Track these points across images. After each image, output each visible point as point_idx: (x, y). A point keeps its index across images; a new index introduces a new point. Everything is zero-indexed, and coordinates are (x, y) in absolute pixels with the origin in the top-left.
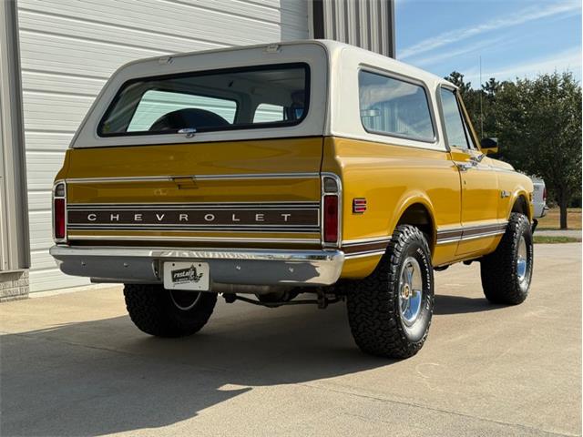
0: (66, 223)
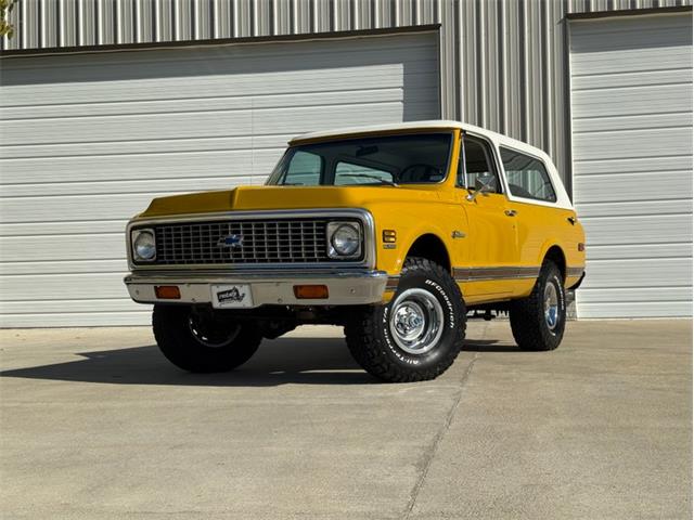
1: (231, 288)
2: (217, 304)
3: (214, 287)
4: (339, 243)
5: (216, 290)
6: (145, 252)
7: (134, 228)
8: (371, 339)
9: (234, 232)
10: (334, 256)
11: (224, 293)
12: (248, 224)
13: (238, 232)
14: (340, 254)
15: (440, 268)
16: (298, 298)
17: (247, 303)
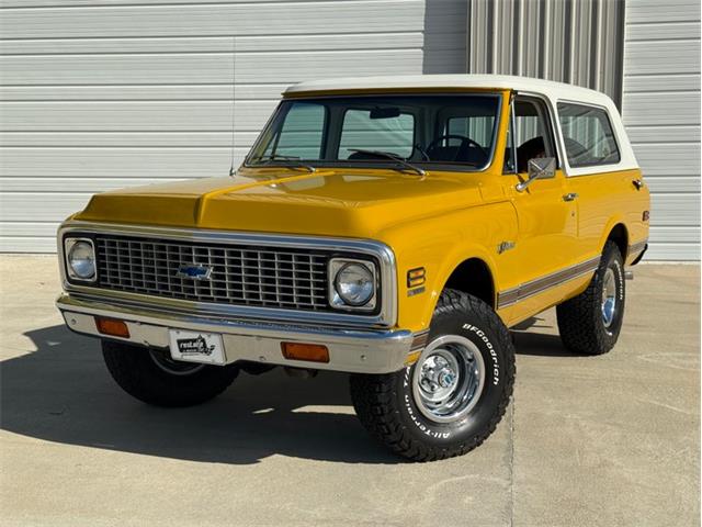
1: (195, 336)
2: (176, 354)
3: (173, 333)
4: (345, 288)
5: (175, 336)
6: (83, 269)
7: (67, 235)
8: (386, 410)
9: (200, 260)
10: (339, 306)
11: (187, 341)
12: (218, 249)
13: (206, 260)
14: (347, 303)
15: (483, 304)
16: (287, 358)
17: (217, 358)
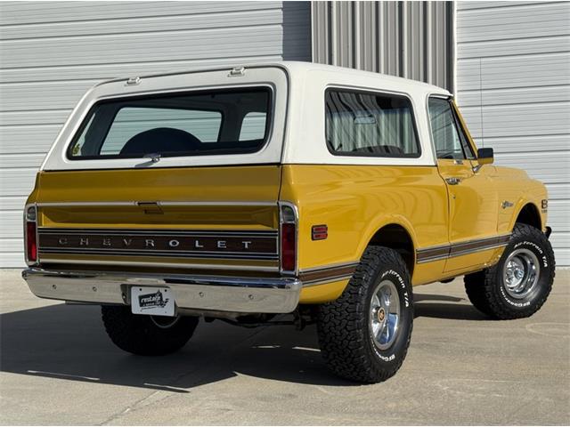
0: (38, 247)
